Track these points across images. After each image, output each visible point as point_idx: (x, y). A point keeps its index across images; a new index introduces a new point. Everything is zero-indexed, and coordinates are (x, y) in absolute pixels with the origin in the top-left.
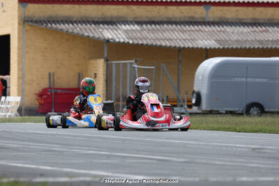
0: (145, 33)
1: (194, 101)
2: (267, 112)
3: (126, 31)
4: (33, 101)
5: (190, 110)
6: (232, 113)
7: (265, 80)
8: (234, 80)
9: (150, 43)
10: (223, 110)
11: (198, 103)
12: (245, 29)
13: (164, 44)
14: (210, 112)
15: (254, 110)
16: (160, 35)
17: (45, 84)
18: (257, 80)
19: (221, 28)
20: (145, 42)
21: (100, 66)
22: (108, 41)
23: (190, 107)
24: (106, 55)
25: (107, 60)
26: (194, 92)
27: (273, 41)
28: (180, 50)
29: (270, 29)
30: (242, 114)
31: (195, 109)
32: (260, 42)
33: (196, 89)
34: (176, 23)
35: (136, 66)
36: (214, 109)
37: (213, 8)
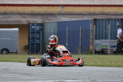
2: (10, 53)
7: (9, 39)
15: (4, 52)
18: (6, 38)
27: (13, 21)
32: (7, 22)
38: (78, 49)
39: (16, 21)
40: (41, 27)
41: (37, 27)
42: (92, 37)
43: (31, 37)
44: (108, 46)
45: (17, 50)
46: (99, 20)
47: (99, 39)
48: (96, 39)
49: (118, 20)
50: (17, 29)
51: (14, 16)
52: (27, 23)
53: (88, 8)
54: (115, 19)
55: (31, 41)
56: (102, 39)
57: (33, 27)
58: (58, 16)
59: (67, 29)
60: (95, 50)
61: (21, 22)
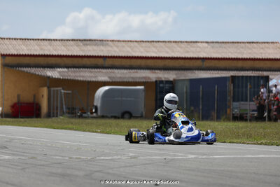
0: (70, 73)
1: (94, 111)
3: (59, 72)
4: (8, 110)
5: (92, 116)
6: (115, 117)
7: (132, 99)
8: (116, 99)
9: (72, 78)
10: (109, 115)
11: (96, 111)
12: (125, 71)
13: (79, 79)
14: (103, 117)
15: (126, 116)
16: (78, 74)
17: (15, 100)
18: (129, 99)
19: (110, 70)
20: (69, 78)
21: (45, 91)
22: (49, 77)
23: (92, 113)
24: (48, 85)
25: (48, 88)
26: (93, 105)
27: (140, 78)
28: (89, 83)
29: (139, 71)
30: (119, 118)
31: (95, 115)
32: (132, 78)
33: (95, 104)
34: (87, 68)
35: (63, 91)
36: (105, 115)
37: (108, 60)
38: (213, 113)
39: (144, 78)
40: (171, 85)
41: (167, 85)
42: (229, 98)
43: (158, 98)
44: (247, 110)
45: (142, 114)
46: (238, 77)
47: (238, 101)
48: (234, 101)
49: (262, 77)
50: (142, 87)
51: (142, 71)
52: (154, 80)
53: (235, 61)
54: (258, 77)
55: (158, 102)
56: (242, 100)
57: (161, 85)
58: (197, 72)
59: (201, 89)
60: (233, 114)
61: (149, 78)
